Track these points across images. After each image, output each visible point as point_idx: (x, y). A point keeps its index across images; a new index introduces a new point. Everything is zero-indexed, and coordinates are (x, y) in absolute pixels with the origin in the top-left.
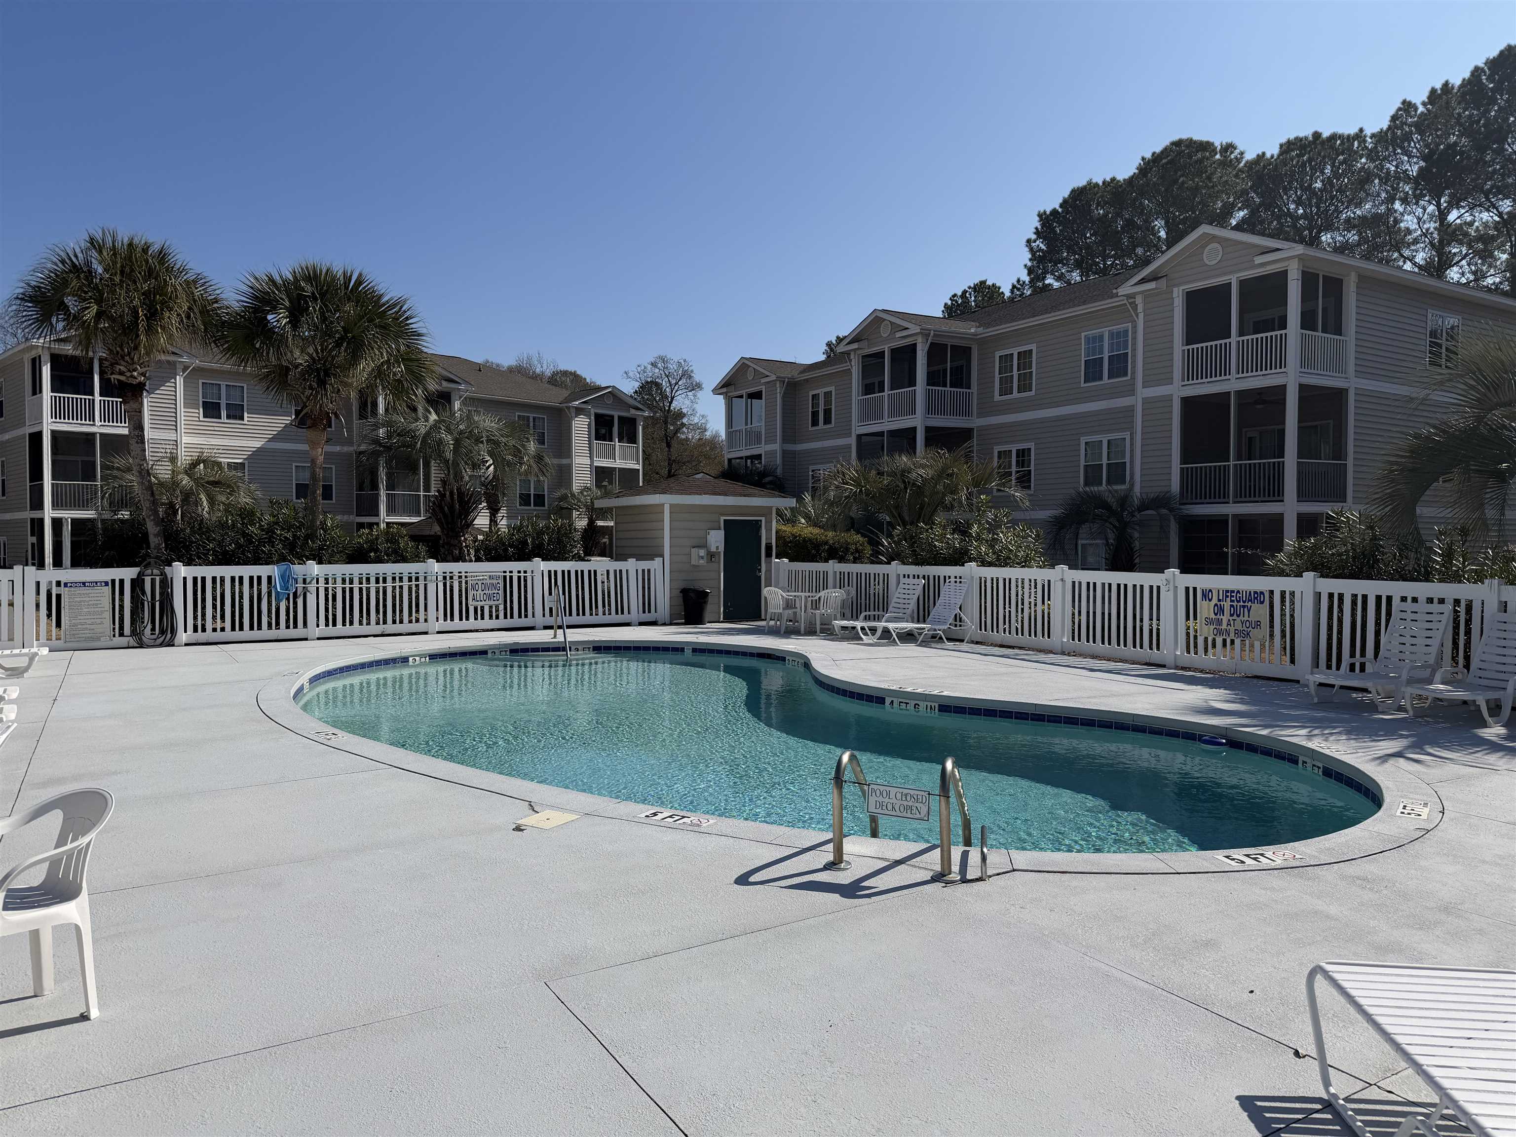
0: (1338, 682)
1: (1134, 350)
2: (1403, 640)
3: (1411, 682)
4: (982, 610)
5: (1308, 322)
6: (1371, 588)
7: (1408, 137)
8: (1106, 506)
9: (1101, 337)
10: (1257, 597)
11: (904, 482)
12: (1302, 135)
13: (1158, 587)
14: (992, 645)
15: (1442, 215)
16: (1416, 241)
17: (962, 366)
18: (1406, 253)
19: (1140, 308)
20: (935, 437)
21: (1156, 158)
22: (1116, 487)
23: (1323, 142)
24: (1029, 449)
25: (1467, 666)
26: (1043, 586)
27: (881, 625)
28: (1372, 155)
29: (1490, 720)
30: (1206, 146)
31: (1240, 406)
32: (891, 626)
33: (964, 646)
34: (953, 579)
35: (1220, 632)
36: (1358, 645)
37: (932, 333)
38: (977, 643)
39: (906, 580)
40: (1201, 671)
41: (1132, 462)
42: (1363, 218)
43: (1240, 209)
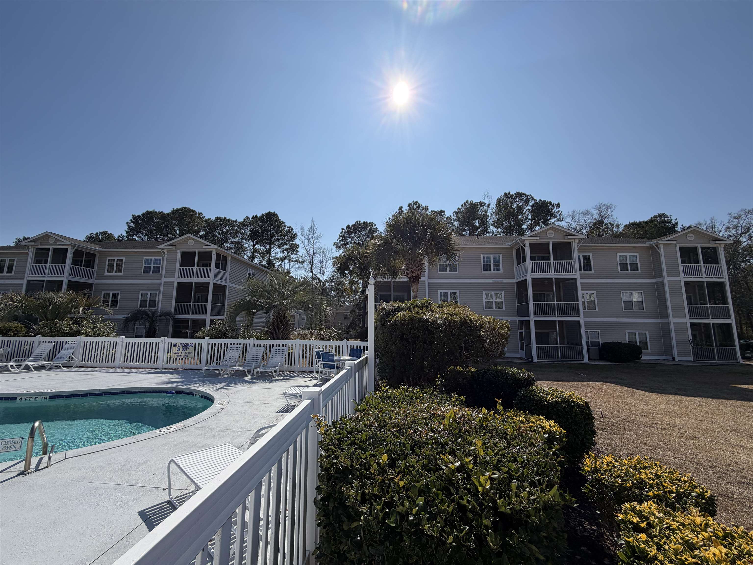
0: (211, 369)
1: (162, 266)
2: (230, 355)
3: (230, 367)
4: (84, 354)
5: (217, 266)
6: (223, 341)
7: (247, 225)
8: (147, 315)
9: (151, 260)
10: (191, 345)
11: (50, 303)
12: (221, 217)
13: (159, 343)
14: (87, 367)
15: (254, 246)
16: (248, 250)
17: (90, 260)
18: (245, 253)
19: (166, 253)
20: (72, 286)
21: (178, 210)
22: (151, 308)
23: (226, 220)
24: (118, 293)
25: (245, 360)
26: (114, 344)
27: (24, 364)
28: (239, 227)
29: (248, 374)
30: (193, 211)
31: (196, 287)
32: (30, 364)
33: (73, 369)
34: (70, 342)
35: (178, 356)
36: (219, 358)
37: (77, 246)
38: (80, 367)
39: (44, 343)
40: (171, 369)
41: (158, 300)
42: (235, 242)
43: (203, 231)
